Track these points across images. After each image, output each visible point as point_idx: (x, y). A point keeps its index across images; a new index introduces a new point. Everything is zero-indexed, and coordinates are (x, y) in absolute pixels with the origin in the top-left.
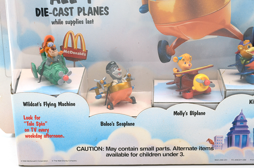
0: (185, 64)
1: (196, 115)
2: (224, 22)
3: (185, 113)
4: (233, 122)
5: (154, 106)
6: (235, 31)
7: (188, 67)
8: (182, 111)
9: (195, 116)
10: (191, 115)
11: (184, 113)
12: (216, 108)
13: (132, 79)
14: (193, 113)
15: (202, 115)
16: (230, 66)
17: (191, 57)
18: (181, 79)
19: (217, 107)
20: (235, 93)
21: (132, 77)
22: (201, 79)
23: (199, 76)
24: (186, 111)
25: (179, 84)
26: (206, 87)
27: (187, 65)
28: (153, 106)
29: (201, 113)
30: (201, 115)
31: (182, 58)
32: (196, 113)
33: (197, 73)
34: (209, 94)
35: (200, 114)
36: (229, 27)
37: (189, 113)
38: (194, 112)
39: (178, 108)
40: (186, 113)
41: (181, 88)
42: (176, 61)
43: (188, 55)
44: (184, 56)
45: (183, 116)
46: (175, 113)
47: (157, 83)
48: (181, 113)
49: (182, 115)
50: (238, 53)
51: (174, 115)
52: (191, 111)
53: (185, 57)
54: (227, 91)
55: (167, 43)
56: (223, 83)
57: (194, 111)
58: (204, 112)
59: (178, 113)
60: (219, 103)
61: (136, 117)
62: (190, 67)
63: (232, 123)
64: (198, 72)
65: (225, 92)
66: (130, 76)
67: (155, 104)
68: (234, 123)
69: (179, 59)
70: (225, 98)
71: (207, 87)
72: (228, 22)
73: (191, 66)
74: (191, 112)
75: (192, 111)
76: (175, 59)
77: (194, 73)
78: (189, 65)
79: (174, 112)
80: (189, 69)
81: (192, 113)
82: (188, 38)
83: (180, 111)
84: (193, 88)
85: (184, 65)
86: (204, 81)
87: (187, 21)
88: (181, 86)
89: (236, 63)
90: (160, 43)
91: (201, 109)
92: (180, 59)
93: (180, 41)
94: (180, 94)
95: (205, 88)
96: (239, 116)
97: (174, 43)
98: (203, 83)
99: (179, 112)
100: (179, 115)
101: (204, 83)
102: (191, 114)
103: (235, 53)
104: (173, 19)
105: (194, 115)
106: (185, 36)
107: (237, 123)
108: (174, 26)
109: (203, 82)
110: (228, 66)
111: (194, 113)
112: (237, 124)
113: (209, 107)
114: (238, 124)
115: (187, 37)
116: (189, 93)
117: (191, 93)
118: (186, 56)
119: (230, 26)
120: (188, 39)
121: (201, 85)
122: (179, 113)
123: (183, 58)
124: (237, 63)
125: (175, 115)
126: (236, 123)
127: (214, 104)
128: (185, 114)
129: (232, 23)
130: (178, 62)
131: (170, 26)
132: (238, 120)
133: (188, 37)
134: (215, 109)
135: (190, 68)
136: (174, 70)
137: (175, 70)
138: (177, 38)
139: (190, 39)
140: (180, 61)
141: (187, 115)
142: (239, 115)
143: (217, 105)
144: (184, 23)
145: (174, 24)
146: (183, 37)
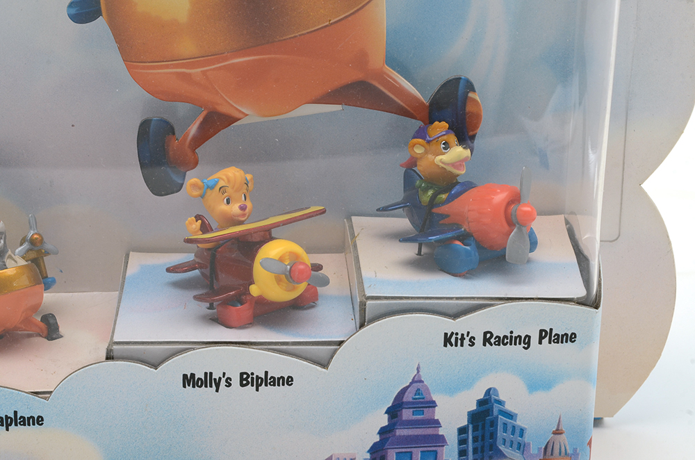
0: (228, 202)
1: (261, 385)
2: (361, 59)
3: (223, 380)
4: (389, 408)
5: (115, 354)
6: (400, 91)
7: (239, 216)
8: (211, 374)
9: (257, 390)
10: (242, 385)
11: (220, 378)
12: (329, 363)
13: (47, 253)
14: (249, 380)
15: (283, 385)
16: (385, 209)
17: (249, 178)
18: (213, 256)
19: (332, 357)
20: (395, 308)
21: (48, 246)
22: (281, 260)
23: (273, 250)
24: (224, 374)
25: (207, 272)
26: (297, 285)
27: (235, 208)
28: (109, 357)
29: (279, 379)
30: (279, 385)
31: (217, 182)
32: (262, 379)
33: (267, 236)
34: (313, 307)
35: (276, 382)
36: (381, 76)
37: (236, 381)
38: (254, 376)
39: (197, 363)
40: (226, 381)
41: (216, 286)
42: (196, 193)
43: (237, 174)
44: (224, 177)
45: (217, 391)
46: (189, 380)
47: (137, 262)
48: (209, 381)
49: (211, 386)
50: (411, 164)
51: (184, 387)
52: (242, 374)
53: (229, 181)
54: (369, 302)
55: (168, 129)
56: (359, 269)
57: (252, 374)
58: (289, 377)
59: (199, 379)
60: (340, 343)
61: (51, 392)
62: (244, 215)
63: (386, 413)
64: (270, 234)
65: (363, 306)
66: (42, 241)
67: (115, 347)
68: (393, 412)
69: (208, 187)
70: (362, 326)
71: (302, 287)
72: (377, 60)
73: (247, 210)
74: (245, 376)
75: (246, 373)
76: (195, 186)
77: (256, 238)
78: (243, 208)
79: (185, 376)
80: (241, 223)
81: (246, 379)
82: (240, 111)
83: (206, 374)
84: (254, 290)
85: (224, 207)
86: (289, 267)
87: (238, 52)
88: (215, 281)
89: (403, 199)
90: (145, 126)
91: (278, 365)
92: (212, 188)
93: (215, 122)
94: (211, 307)
95: (294, 289)
96: (407, 387)
97: (193, 130)
98: (286, 275)
99: (200, 375)
100: (201, 387)
101: (291, 275)
102: (244, 382)
103: (401, 166)
104: (187, 47)
105: (252, 385)
106: (232, 106)
107: (404, 410)
108: (191, 69)
109: (286, 269)
110: (377, 210)
111: (253, 378)
112: (401, 415)
113: (306, 359)
114: (407, 414)
115: (237, 109)
116: (240, 307)
117: (246, 306)
118: (230, 175)
119: (385, 73)
120: (241, 116)
121: (279, 281)
122: (201, 379)
123: (221, 183)
124: (406, 200)
125: (189, 386)
126: (399, 413)
127: (325, 347)
128: (223, 382)
129: (391, 61)
130: (202, 196)
131: (178, 68)
132: (405, 400)
133: (240, 109)
134: (325, 365)
135: (243, 219)
136: (190, 223)
137: (194, 226)
138: (205, 113)
139: (250, 116)
140: (209, 192)
141: (229, 385)
142: (408, 384)
143: (335, 351)
144: (226, 59)
145: (193, 62)
146: (224, 109)
